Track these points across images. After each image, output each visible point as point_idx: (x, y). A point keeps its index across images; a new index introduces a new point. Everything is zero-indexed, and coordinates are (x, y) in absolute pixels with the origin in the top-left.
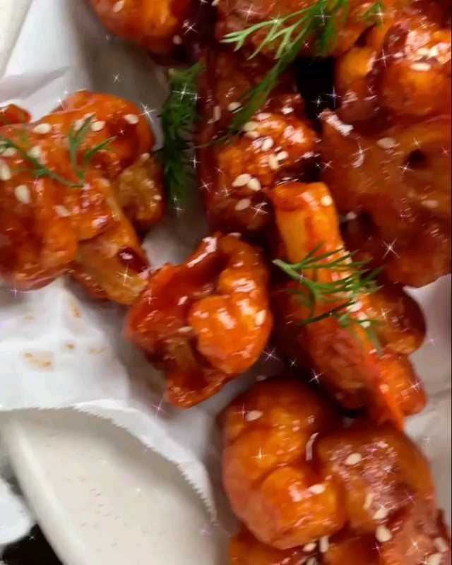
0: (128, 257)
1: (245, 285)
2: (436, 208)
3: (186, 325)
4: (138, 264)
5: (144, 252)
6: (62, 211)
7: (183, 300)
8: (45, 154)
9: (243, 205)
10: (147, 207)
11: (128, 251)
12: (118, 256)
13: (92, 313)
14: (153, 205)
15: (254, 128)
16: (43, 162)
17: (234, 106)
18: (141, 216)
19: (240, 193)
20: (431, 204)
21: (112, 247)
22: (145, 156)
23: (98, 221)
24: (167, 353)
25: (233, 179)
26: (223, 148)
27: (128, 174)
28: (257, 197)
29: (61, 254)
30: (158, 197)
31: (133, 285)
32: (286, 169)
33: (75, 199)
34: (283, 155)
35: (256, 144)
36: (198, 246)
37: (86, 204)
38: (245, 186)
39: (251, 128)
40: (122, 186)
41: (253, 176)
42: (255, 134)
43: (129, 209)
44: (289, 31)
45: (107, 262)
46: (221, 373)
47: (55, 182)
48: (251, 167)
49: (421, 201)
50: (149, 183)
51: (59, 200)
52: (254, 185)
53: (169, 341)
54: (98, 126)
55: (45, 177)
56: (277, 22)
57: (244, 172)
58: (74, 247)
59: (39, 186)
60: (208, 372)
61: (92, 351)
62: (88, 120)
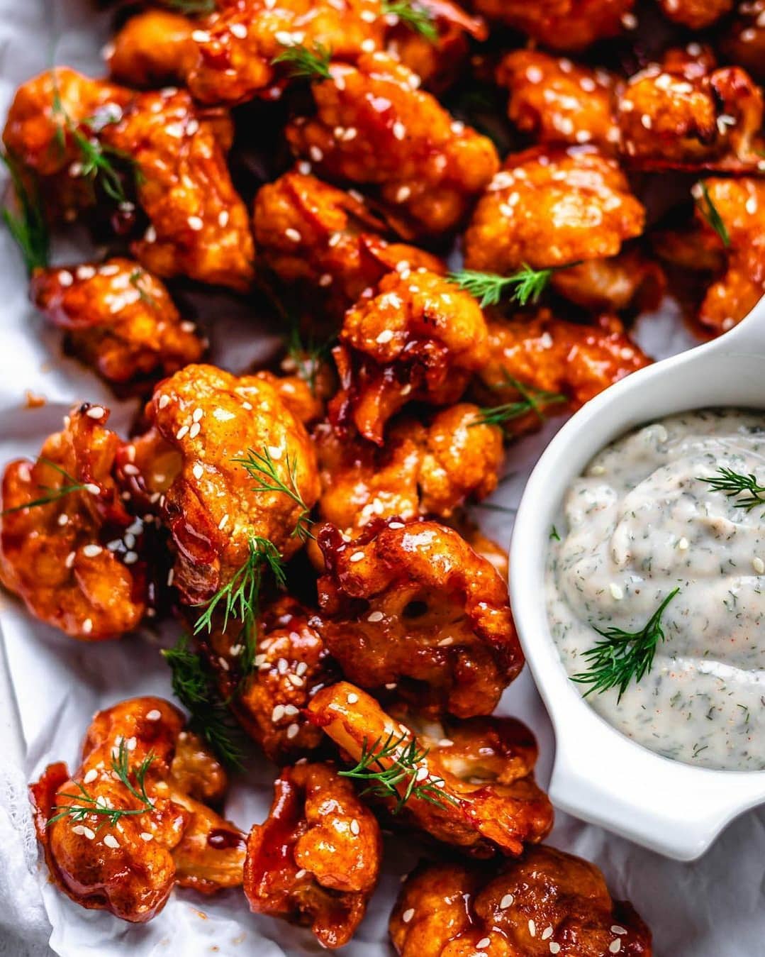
0: (219, 839)
1: (329, 805)
2: (454, 642)
3: (299, 869)
4: (231, 839)
5: (231, 824)
6: (146, 837)
7: (284, 849)
8: (108, 800)
9: (293, 731)
10: (209, 780)
11: (215, 832)
12: (210, 843)
13: (215, 909)
14: (215, 775)
15: (263, 660)
16: (111, 806)
17: (235, 650)
18: (209, 791)
19: (284, 723)
20: (447, 641)
21: (200, 839)
22: (183, 736)
23: (176, 826)
24: (300, 904)
25: (270, 715)
26: (246, 692)
27: (176, 762)
28: (300, 719)
29: (163, 873)
30: (214, 766)
31: (237, 862)
32: (311, 679)
33: (148, 818)
34: (302, 668)
35: (273, 673)
36: (274, 793)
37: (159, 817)
38: (285, 715)
39: (261, 662)
40: (177, 775)
41: (285, 704)
42: (267, 666)
43: (194, 792)
44: (241, 591)
45: (202, 856)
46: (353, 893)
47: (129, 817)
48: (279, 697)
49: (437, 643)
50: (200, 756)
51: (139, 829)
52: (291, 710)
53: (295, 893)
54: (132, 744)
55: (120, 818)
56: (229, 587)
57: (276, 704)
58: (170, 861)
59: (120, 828)
60: (344, 900)
61: (234, 941)
62: (122, 744)
